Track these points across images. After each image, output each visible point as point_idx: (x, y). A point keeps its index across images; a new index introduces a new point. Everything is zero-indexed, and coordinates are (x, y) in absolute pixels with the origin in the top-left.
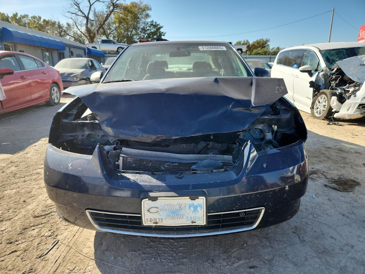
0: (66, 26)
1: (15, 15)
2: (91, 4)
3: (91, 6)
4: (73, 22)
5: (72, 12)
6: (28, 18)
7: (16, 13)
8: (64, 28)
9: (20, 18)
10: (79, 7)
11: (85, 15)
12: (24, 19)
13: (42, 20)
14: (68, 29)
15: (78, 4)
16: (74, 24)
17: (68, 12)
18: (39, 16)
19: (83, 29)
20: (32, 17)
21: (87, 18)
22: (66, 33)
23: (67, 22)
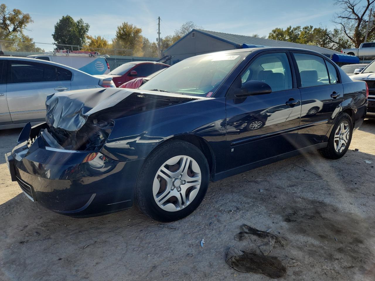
0: (333, 33)
1: (289, 29)
2: (370, 3)
3: (369, 5)
4: (342, 27)
5: (343, 17)
6: (299, 30)
7: (290, 26)
8: (330, 36)
9: (292, 31)
10: (353, 10)
11: (359, 17)
12: (296, 31)
13: (313, 29)
14: (334, 36)
15: (353, 7)
16: (343, 29)
17: (339, 17)
18: (311, 26)
19: (352, 34)
20: (304, 28)
21: (360, 20)
22: (331, 40)
23: (334, 28)
